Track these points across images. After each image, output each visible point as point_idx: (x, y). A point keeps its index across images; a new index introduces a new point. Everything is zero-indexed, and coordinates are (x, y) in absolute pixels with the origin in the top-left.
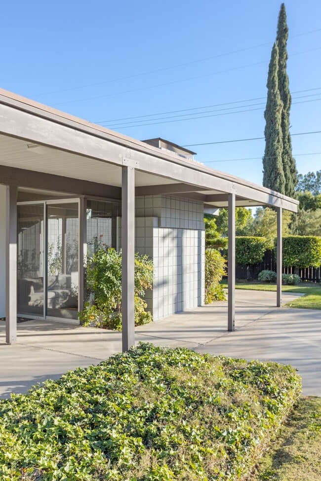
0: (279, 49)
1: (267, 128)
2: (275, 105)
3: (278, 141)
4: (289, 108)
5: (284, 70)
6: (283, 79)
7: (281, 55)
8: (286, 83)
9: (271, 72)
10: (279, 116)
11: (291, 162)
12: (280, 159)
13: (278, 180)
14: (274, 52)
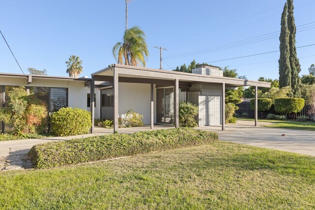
0: (288, 5)
1: (281, 45)
2: (285, 33)
3: (287, 51)
4: (295, 33)
5: (292, 15)
6: (291, 19)
7: (289, 8)
8: (293, 21)
9: (283, 17)
10: (287, 38)
11: (296, 60)
12: (288, 60)
13: (287, 71)
14: (285, 7)
